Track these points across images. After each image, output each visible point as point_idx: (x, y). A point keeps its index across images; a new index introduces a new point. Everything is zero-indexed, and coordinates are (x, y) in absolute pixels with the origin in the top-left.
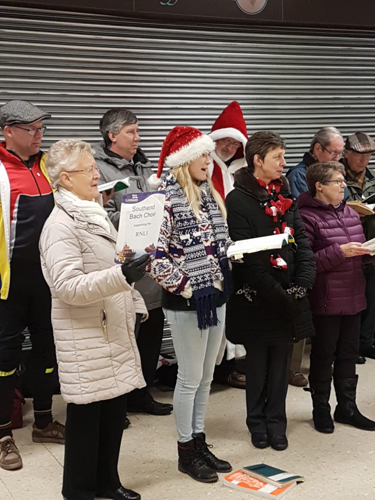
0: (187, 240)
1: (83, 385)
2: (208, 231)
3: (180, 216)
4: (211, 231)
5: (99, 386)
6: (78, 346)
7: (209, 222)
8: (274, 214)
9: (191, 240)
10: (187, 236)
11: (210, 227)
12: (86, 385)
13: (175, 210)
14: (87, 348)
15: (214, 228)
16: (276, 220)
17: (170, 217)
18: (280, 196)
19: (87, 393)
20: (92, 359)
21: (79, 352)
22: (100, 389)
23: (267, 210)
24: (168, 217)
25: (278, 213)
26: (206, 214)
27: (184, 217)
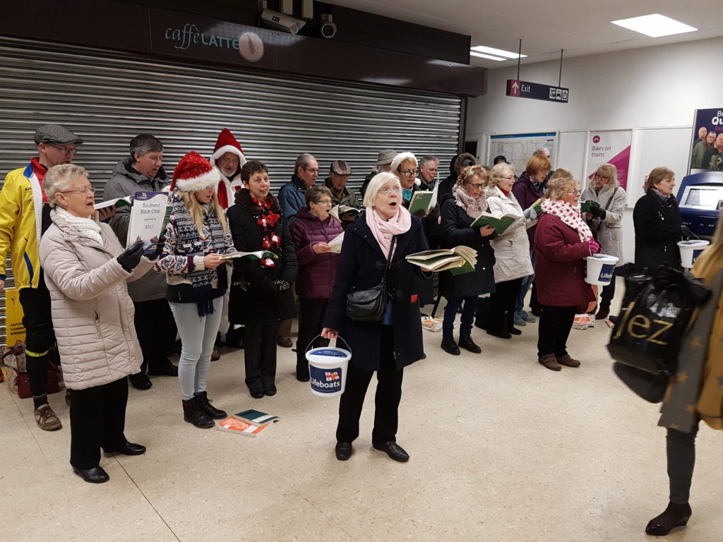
0: (189, 248)
1: (78, 374)
2: (208, 240)
3: (183, 229)
4: (211, 241)
5: (93, 375)
6: (73, 342)
7: (209, 234)
8: (265, 225)
9: (192, 249)
10: (190, 245)
11: (210, 237)
12: (81, 374)
13: (178, 224)
14: (82, 343)
15: (213, 239)
16: (266, 230)
17: (174, 228)
18: (270, 212)
19: (82, 381)
20: (86, 352)
21: (73, 347)
22: (94, 377)
23: (259, 221)
24: (172, 228)
25: (267, 224)
26: (207, 227)
27: (186, 230)
